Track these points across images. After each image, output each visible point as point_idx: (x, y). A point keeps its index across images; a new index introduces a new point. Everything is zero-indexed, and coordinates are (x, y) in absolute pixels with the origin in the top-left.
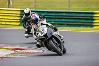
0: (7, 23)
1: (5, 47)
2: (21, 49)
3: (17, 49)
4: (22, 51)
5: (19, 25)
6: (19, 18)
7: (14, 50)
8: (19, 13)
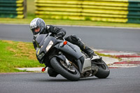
0: (110, 20)
1: (106, 54)
2: (128, 57)
3: (123, 56)
4: (130, 59)
5: (127, 23)
6: (126, 13)
7: (119, 57)
8: (126, 5)
